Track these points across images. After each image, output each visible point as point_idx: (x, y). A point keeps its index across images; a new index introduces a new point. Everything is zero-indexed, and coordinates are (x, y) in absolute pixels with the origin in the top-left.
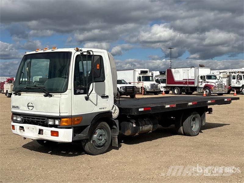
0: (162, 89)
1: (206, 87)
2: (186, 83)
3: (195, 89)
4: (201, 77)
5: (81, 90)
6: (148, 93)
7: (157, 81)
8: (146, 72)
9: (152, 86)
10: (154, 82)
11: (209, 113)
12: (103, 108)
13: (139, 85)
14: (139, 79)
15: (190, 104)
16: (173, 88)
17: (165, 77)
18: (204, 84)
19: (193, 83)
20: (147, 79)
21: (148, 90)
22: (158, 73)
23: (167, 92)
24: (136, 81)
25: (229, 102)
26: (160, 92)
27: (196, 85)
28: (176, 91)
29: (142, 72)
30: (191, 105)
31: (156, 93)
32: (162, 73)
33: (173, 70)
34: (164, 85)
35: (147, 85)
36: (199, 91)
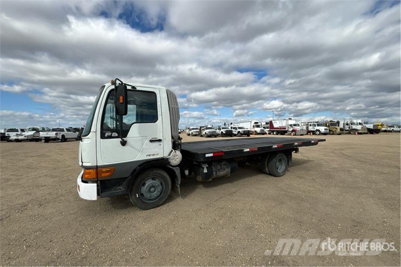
0: (267, 132)
1: (293, 131)
2: (281, 128)
3: (286, 132)
4: (290, 125)
5: (113, 133)
6: (259, 134)
7: (264, 128)
8: (258, 123)
9: (261, 130)
10: (262, 128)
11: (296, 152)
12: (154, 155)
13: (253, 130)
14: (254, 126)
15: (275, 146)
16: (273, 131)
17: (269, 125)
18: (291, 129)
19: (285, 128)
20: (258, 126)
21: (258, 132)
22: (265, 123)
23: (270, 134)
24: (252, 127)
25: (316, 144)
26: (266, 133)
27: (287, 129)
28: (275, 133)
29: (255, 123)
30: (276, 148)
31: (263, 134)
32: (266, 123)
33: (273, 122)
34: (268, 130)
35: (258, 130)
36: (289, 132)
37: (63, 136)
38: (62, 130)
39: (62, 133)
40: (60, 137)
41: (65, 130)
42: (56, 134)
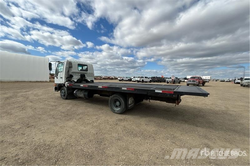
37: (143, 80)
38: (143, 77)
39: (143, 79)
40: (141, 80)
41: (144, 77)
42: (140, 79)
